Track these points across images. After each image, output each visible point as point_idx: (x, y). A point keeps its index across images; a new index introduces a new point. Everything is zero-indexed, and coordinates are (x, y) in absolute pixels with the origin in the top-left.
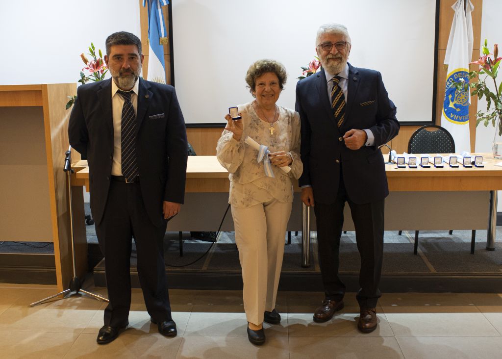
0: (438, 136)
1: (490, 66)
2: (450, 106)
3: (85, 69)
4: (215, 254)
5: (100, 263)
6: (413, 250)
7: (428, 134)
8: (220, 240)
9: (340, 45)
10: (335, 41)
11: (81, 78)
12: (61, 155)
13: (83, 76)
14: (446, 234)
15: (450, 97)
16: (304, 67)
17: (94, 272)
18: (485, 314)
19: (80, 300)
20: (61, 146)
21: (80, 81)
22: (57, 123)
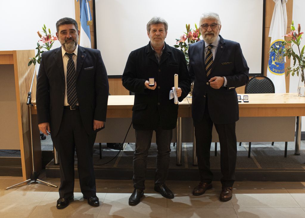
0: (264, 83)
1: (295, 37)
2: (272, 64)
3: (40, 41)
4: (122, 157)
5: (49, 163)
6: (247, 155)
7: (257, 81)
8: (125, 149)
9: (213, 25)
10: (210, 23)
11: (38, 47)
12: (25, 94)
13: (39, 45)
14: (270, 145)
15: (273, 58)
16: (177, 39)
17: (46, 168)
18: (291, 194)
19: (37, 186)
20: (25, 88)
21: (37, 48)
22: (22, 75)
